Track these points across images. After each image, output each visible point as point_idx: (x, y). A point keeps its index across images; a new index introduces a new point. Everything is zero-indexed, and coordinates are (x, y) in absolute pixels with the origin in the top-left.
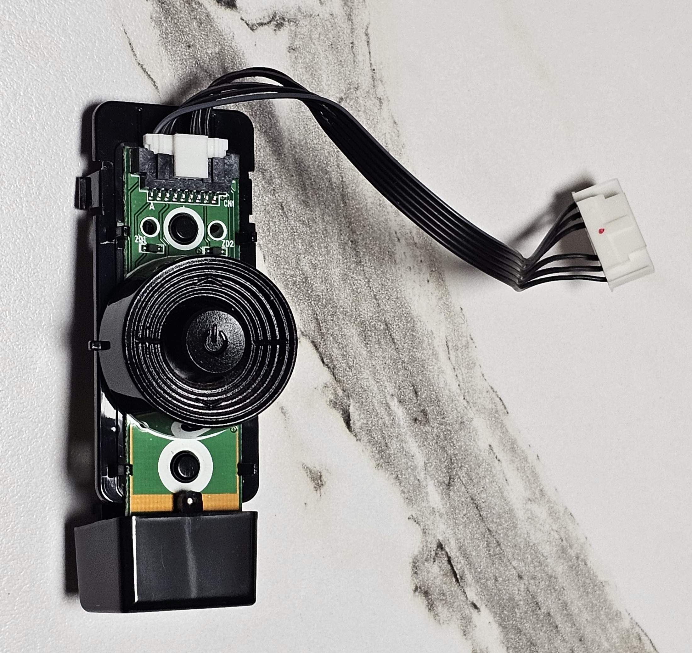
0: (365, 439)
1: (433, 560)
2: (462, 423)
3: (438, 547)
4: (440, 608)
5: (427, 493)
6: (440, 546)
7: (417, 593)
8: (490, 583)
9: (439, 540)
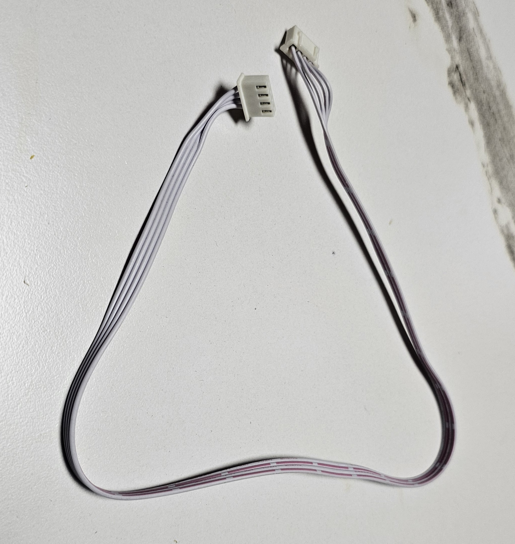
0: (431, 6)
2: (464, 14)
4: (457, 96)
5: (452, 41)
6: (457, 67)
7: (449, 85)
8: (474, 91)
9: (456, 64)
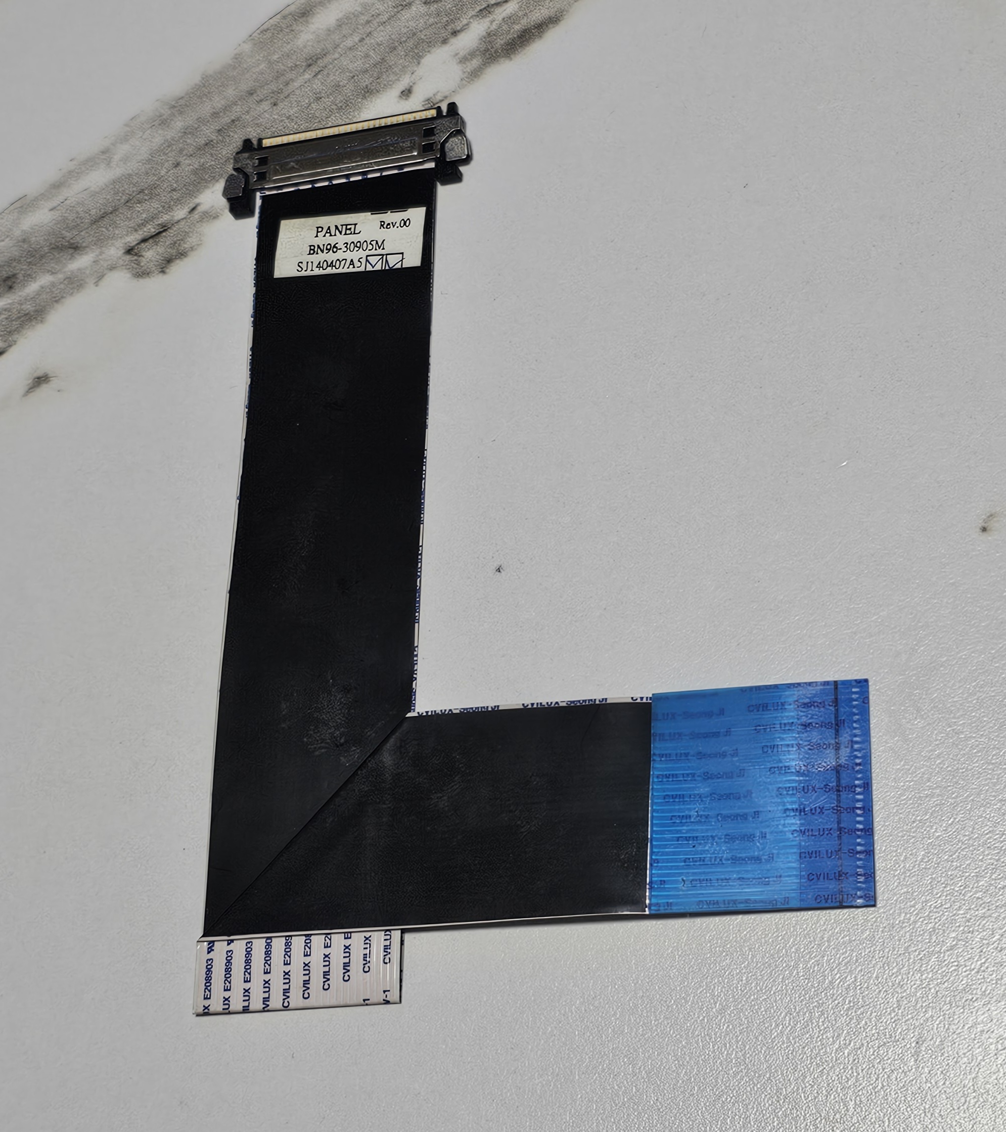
1: (141, 258)
3: (130, 254)
4: (186, 245)
6: (129, 251)
9: (124, 253)
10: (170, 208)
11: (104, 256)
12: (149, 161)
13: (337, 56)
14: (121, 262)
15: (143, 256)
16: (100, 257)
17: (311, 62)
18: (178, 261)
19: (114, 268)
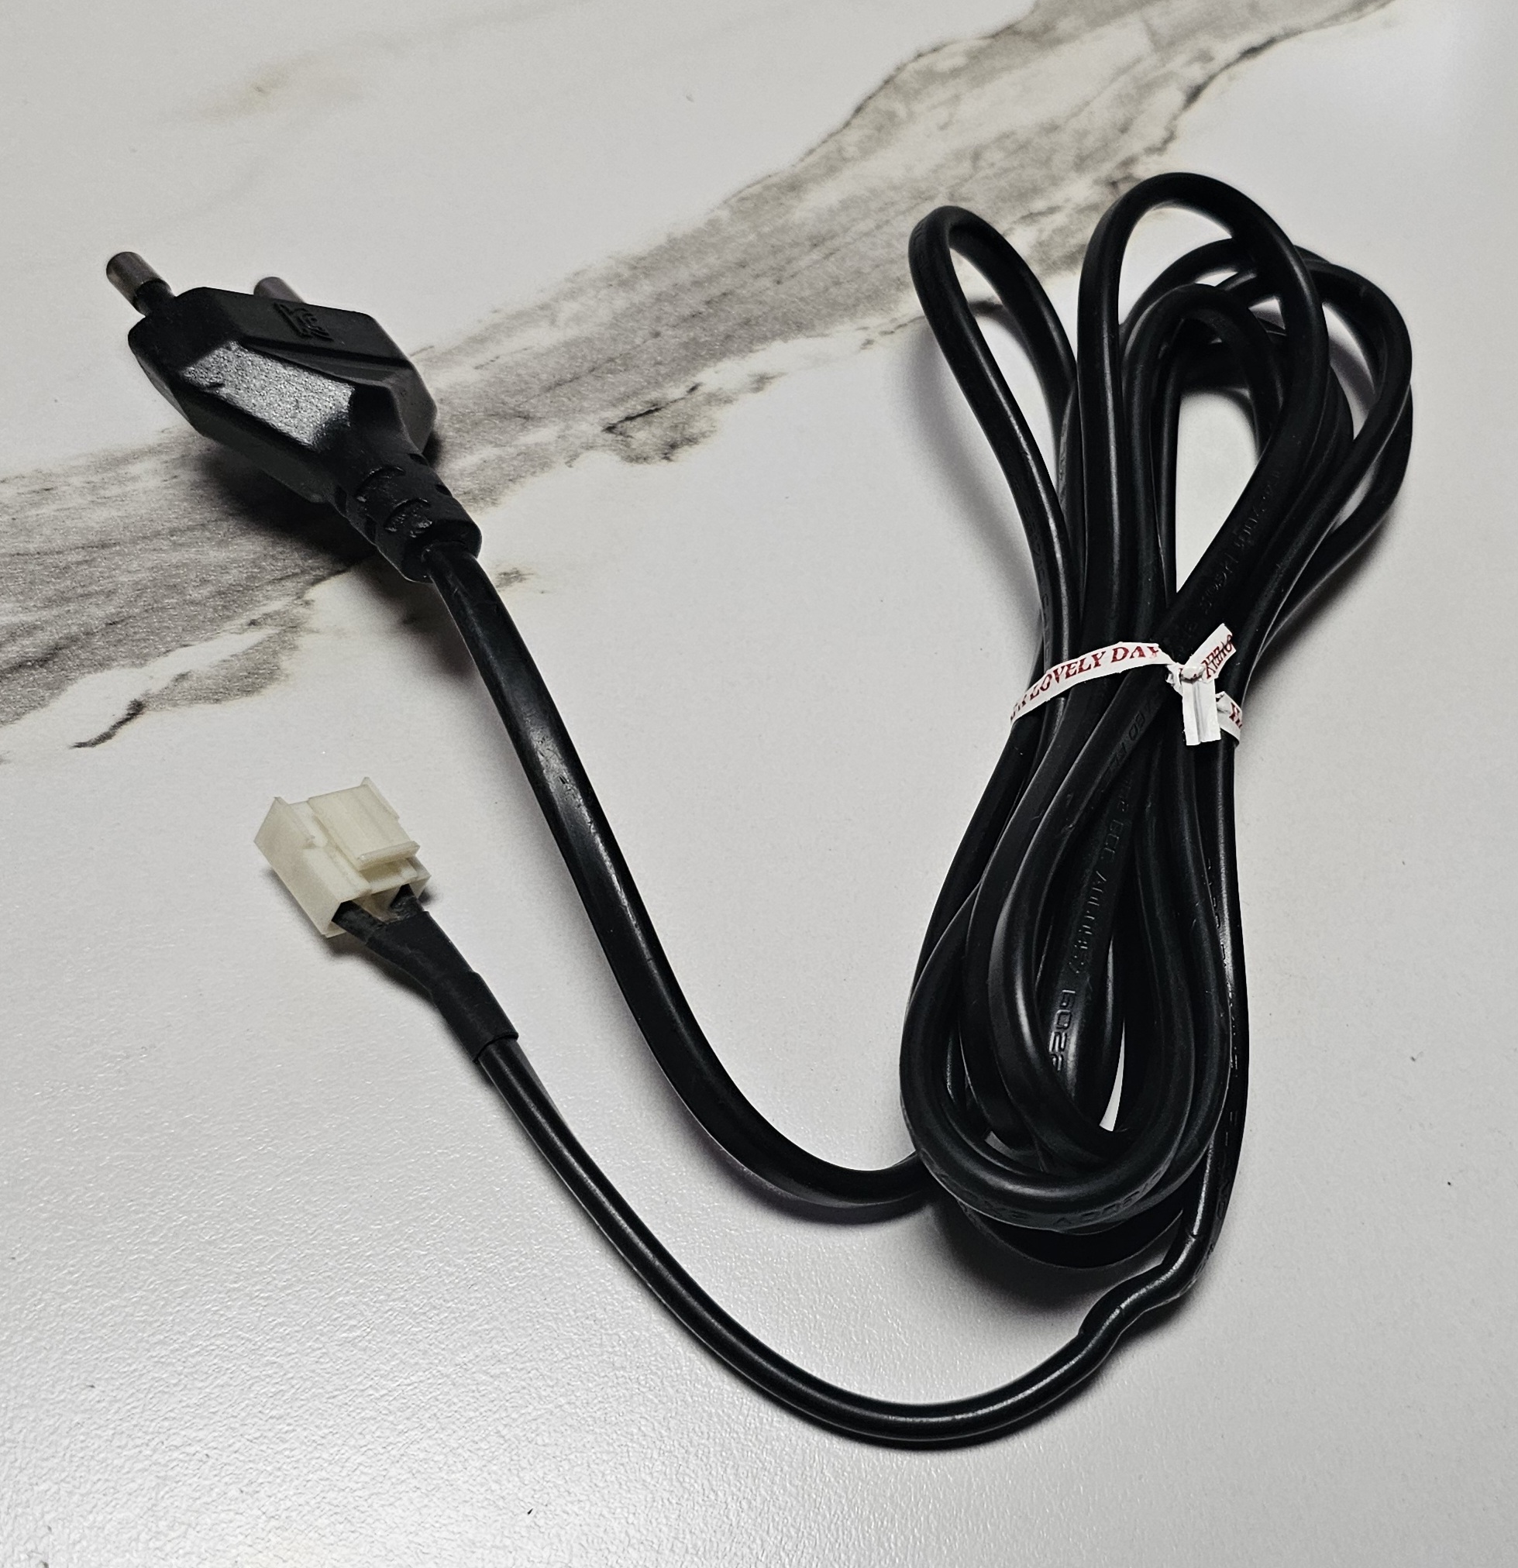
1: (629, 439)
3: (612, 432)
4: (694, 430)
5: (536, 444)
6: (610, 429)
7: (672, 458)
8: (663, 370)
9: (603, 431)
10: (658, 384)
11: (572, 431)
12: (612, 326)
13: (848, 239)
14: (600, 441)
15: (631, 437)
16: (567, 432)
17: (816, 242)
18: (686, 447)
19: (591, 447)
